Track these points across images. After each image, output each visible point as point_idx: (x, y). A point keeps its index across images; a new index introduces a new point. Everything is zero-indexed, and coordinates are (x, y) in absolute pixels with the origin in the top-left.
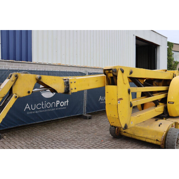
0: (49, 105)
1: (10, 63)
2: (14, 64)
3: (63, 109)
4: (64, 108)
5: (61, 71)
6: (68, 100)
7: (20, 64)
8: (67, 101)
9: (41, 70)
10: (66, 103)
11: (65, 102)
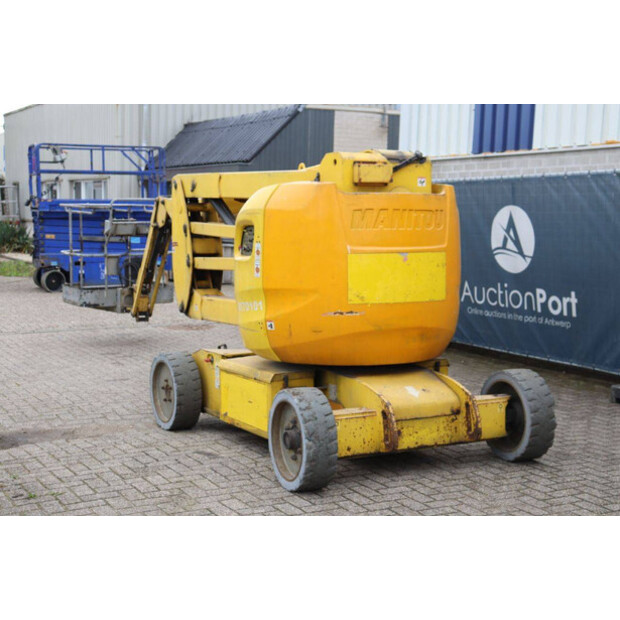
0: (516, 299)
3: (559, 327)
4: (562, 324)
5: (547, 174)
6: (573, 294)
8: (570, 296)
9: (492, 177)
10: (569, 305)
11: (566, 300)
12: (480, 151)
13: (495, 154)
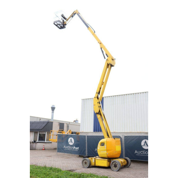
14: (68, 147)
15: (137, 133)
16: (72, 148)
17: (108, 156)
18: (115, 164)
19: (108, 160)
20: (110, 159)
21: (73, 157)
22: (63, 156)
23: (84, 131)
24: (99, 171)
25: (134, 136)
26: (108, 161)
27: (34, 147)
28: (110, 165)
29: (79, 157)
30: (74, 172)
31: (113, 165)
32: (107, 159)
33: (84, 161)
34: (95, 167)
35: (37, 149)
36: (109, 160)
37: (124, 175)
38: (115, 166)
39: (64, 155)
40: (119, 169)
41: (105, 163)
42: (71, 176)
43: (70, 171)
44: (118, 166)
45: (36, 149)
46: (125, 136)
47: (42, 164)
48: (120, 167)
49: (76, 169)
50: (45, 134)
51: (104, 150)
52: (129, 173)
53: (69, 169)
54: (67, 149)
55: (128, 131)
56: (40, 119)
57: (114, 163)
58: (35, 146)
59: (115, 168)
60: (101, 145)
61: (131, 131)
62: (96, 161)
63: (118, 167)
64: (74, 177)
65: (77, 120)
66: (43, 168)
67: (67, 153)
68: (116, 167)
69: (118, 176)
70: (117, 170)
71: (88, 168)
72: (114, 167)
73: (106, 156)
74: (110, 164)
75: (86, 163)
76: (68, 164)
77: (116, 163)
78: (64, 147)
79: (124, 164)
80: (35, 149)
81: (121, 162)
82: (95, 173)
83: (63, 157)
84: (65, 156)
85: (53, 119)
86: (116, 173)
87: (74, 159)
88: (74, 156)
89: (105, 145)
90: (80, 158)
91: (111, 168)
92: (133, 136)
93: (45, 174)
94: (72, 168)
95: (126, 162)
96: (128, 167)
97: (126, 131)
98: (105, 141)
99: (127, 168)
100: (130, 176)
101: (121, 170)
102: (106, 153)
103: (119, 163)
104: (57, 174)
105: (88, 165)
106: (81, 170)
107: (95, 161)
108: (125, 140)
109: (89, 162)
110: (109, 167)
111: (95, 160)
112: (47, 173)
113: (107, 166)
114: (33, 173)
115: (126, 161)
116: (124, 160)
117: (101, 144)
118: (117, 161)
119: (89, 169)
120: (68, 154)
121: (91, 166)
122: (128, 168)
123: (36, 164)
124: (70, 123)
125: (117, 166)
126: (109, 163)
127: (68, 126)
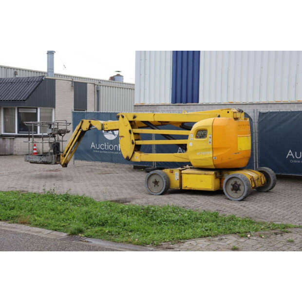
1: (178, 106)
2: (180, 107)
7: (186, 107)
12: (176, 103)
13: (182, 104)
14: (103, 147)
15: (296, 105)
16: (114, 148)
17: (216, 163)
18: (236, 183)
19: (216, 174)
20: (220, 171)
21: (118, 172)
22: (91, 169)
23: (147, 103)
24: (194, 202)
25: (287, 112)
26: (216, 177)
27: (8, 147)
28: (221, 186)
29: (134, 171)
30: (128, 203)
31: (230, 187)
32: (213, 173)
33: (153, 179)
34: (181, 191)
35: (16, 155)
36: (218, 174)
37: (259, 209)
38: (236, 188)
39: (92, 167)
40: (244, 195)
41: (207, 182)
42: (122, 212)
43: (117, 201)
44: (244, 190)
45: (14, 153)
46: (260, 113)
47: (39, 188)
48: (248, 191)
49: (133, 199)
50: (36, 114)
51: (207, 150)
52: (271, 204)
53: (114, 198)
54: (100, 150)
55: (271, 100)
56: (16, 74)
57: (232, 182)
58: (11, 146)
59: (236, 195)
60: (197, 137)
61: (278, 99)
62: (184, 176)
63: (242, 191)
64: (129, 214)
65: (118, 75)
66: (44, 197)
67: (102, 161)
68: (238, 191)
69: (245, 212)
70: (242, 198)
71: (162, 194)
72: (232, 190)
73: (210, 164)
74: (221, 183)
75: (156, 183)
76: (108, 187)
77: (237, 180)
78: (93, 145)
79: (259, 184)
80: (11, 155)
81: (252, 178)
82: (184, 205)
83: (92, 172)
84: (97, 168)
85: (53, 72)
86: (238, 205)
87: (123, 175)
88: (121, 168)
89: (209, 135)
90: (138, 172)
91: (224, 194)
92: (283, 112)
93: (53, 210)
94: (121, 197)
95: (263, 180)
96: (267, 191)
97: (264, 100)
98: (207, 126)
99: (265, 194)
100: (276, 212)
101: (250, 198)
102: (211, 156)
103: (246, 180)
104: (85, 209)
105: (162, 187)
106: (145, 200)
107: (181, 177)
108: (260, 123)
109: (164, 181)
110: (218, 192)
111: (181, 174)
112: (59, 208)
113: (213, 190)
114: (21, 209)
115: (263, 175)
116: (259, 174)
117: (197, 134)
118: (239, 176)
119: (165, 197)
120: (104, 164)
121: (169, 190)
122: (268, 194)
123: (22, 189)
124: (103, 83)
125: (242, 188)
126: (218, 181)
127: (98, 91)
